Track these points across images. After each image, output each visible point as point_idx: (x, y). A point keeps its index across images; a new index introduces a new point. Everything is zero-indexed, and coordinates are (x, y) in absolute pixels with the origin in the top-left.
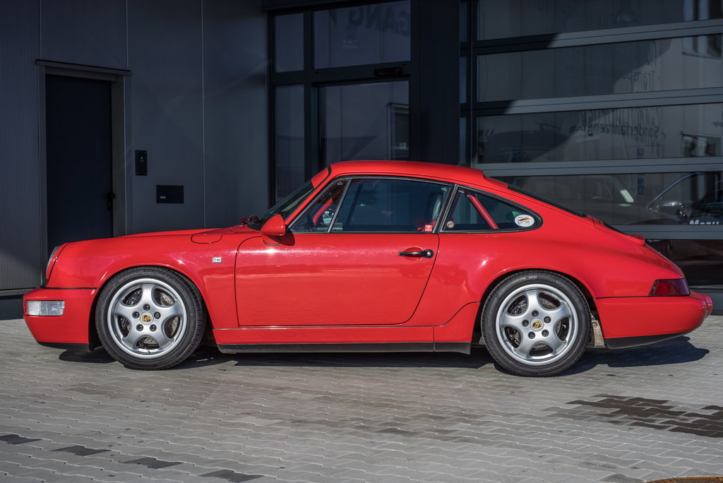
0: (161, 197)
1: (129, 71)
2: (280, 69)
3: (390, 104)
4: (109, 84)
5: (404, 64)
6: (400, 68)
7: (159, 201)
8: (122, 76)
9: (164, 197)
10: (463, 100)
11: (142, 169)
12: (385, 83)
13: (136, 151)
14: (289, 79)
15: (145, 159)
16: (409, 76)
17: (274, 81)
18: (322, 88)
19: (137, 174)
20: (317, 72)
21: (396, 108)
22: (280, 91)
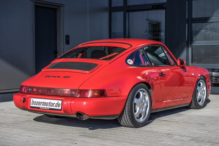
1: (63, 5)
2: (113, 5)
3: (147, 20)
4: (56, 9)
5: (164, 3)
6: (162, 5)
8: (61, 6)
10: (187, 17)
11: (68, 42)
12: (154, 11)
13: (66, 35)
14: (118, 9)
15: (69, 38)
16: (166, 8)
19: (66, 44)
20: (129, 6)
21: (149, 21)
22: (113, 14)
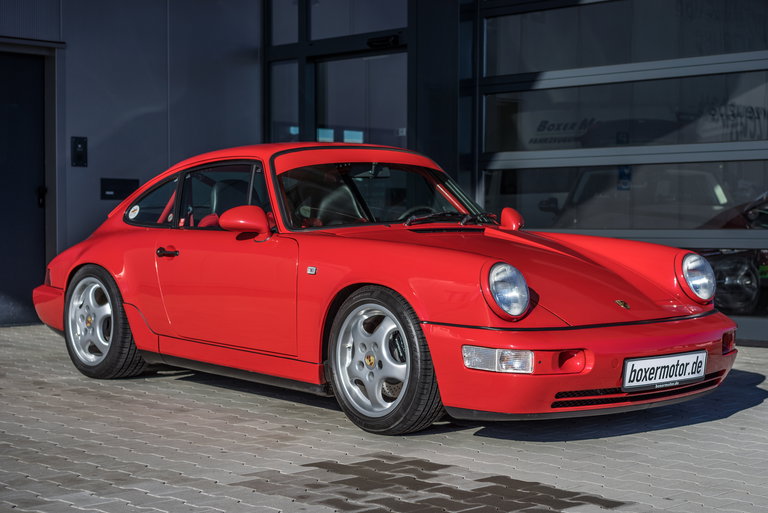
0: (108, 193)
1: (64, 43)
2: (278, 41)
4: (42, 58)
7: (104, 197)
8: (54, 49)
9: (112, 193)
11: (80, 158)
13: (72, 138)
15: (85, 147)
17: (269, 56)
18: (321, 64)
19: (72, 165)
20: (314, 43)
